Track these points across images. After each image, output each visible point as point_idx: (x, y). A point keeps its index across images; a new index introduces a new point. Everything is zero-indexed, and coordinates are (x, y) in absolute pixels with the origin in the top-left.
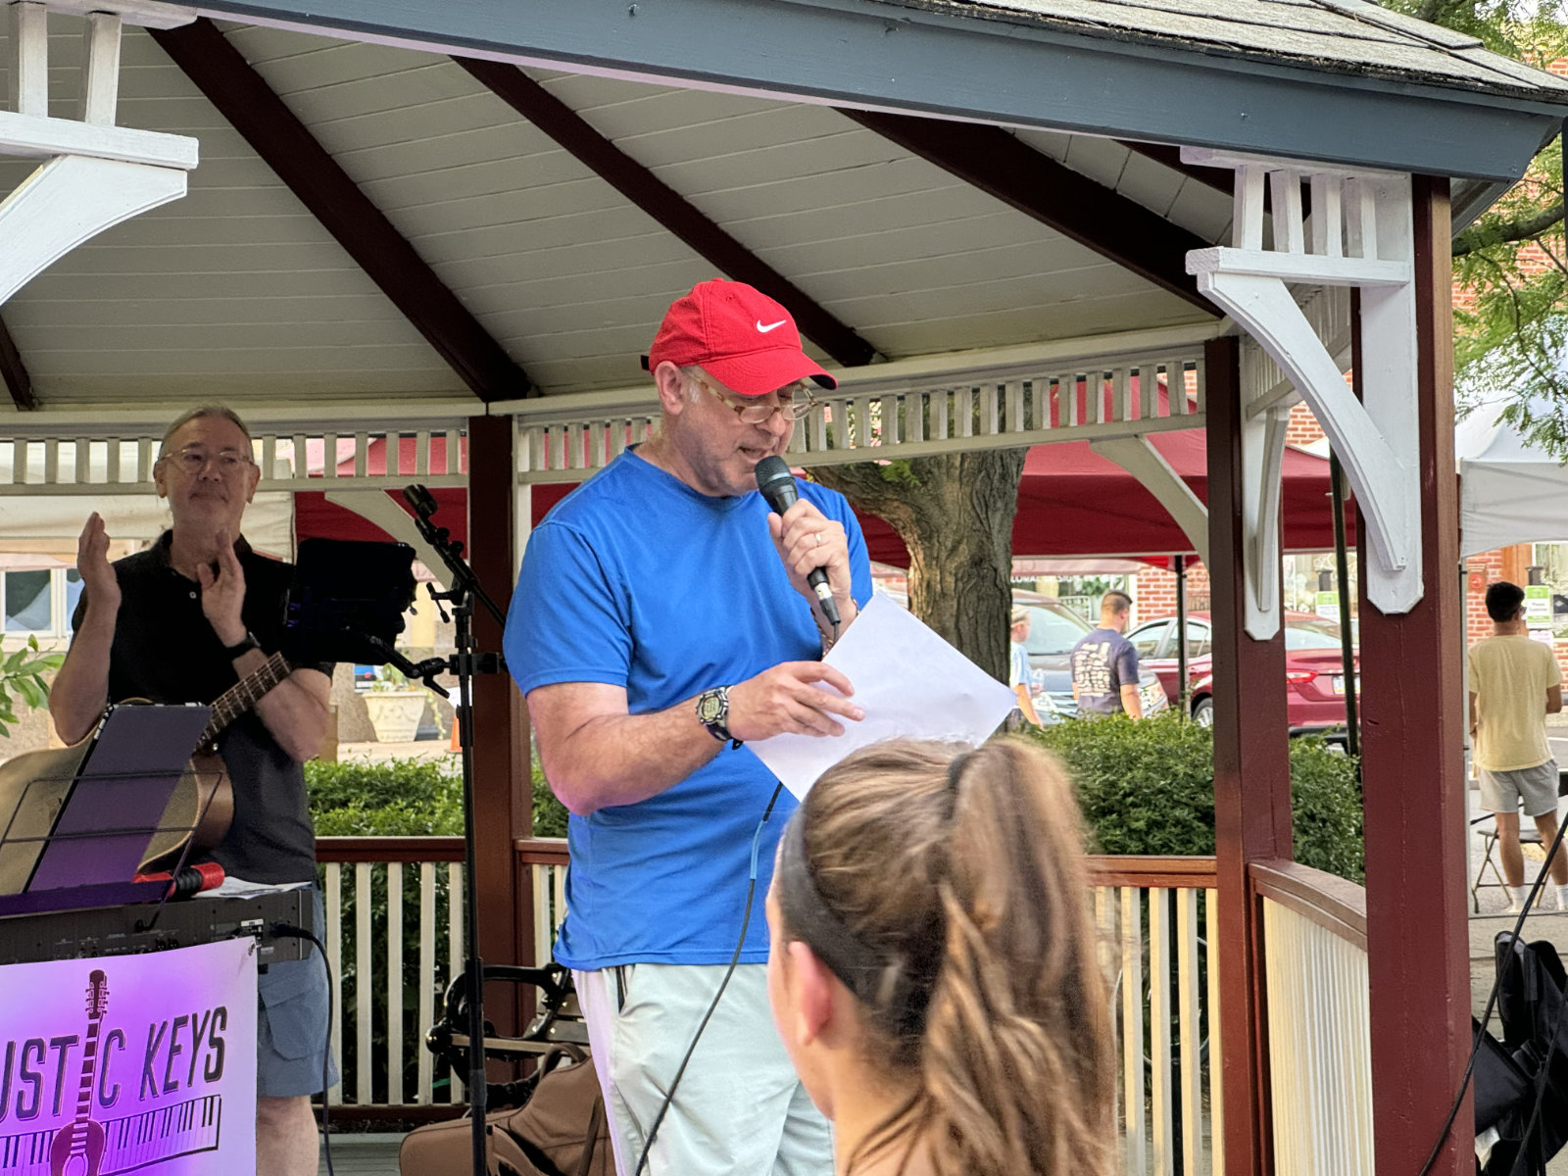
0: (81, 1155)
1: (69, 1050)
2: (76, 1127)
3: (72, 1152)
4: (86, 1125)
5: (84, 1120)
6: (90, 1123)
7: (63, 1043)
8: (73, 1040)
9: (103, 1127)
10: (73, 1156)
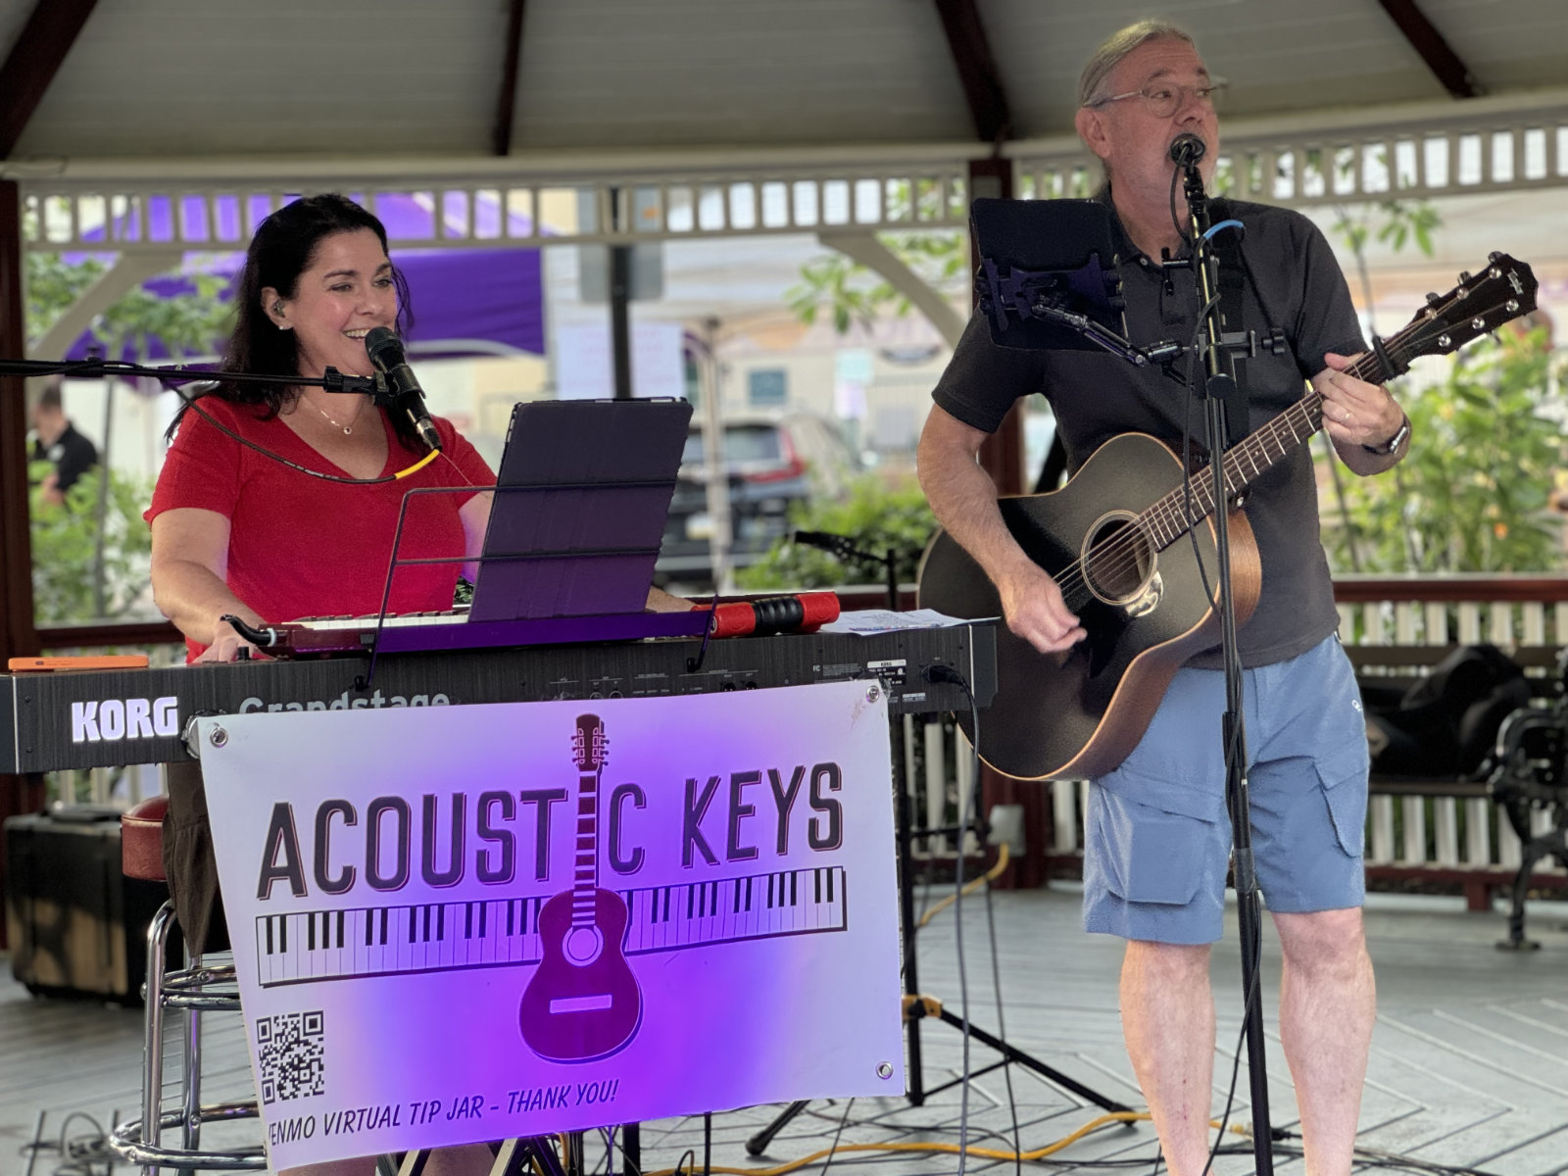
0: (590, 927)
1: (556, 806)
2: (576, 894)
3: (574, 924)
4: (593, 893)
5: (589, 887)
6: (597, 890)
7: (543, 799)
8: (560, 794)
9: (624, 896)
10: (576, 928)
